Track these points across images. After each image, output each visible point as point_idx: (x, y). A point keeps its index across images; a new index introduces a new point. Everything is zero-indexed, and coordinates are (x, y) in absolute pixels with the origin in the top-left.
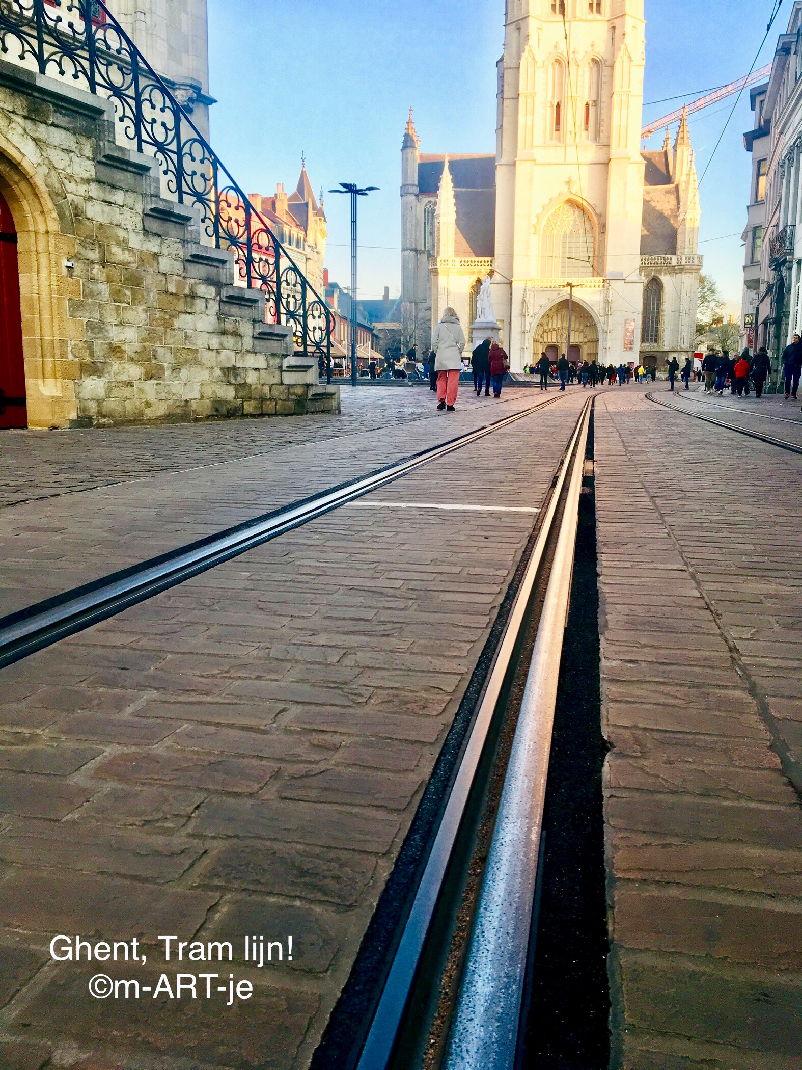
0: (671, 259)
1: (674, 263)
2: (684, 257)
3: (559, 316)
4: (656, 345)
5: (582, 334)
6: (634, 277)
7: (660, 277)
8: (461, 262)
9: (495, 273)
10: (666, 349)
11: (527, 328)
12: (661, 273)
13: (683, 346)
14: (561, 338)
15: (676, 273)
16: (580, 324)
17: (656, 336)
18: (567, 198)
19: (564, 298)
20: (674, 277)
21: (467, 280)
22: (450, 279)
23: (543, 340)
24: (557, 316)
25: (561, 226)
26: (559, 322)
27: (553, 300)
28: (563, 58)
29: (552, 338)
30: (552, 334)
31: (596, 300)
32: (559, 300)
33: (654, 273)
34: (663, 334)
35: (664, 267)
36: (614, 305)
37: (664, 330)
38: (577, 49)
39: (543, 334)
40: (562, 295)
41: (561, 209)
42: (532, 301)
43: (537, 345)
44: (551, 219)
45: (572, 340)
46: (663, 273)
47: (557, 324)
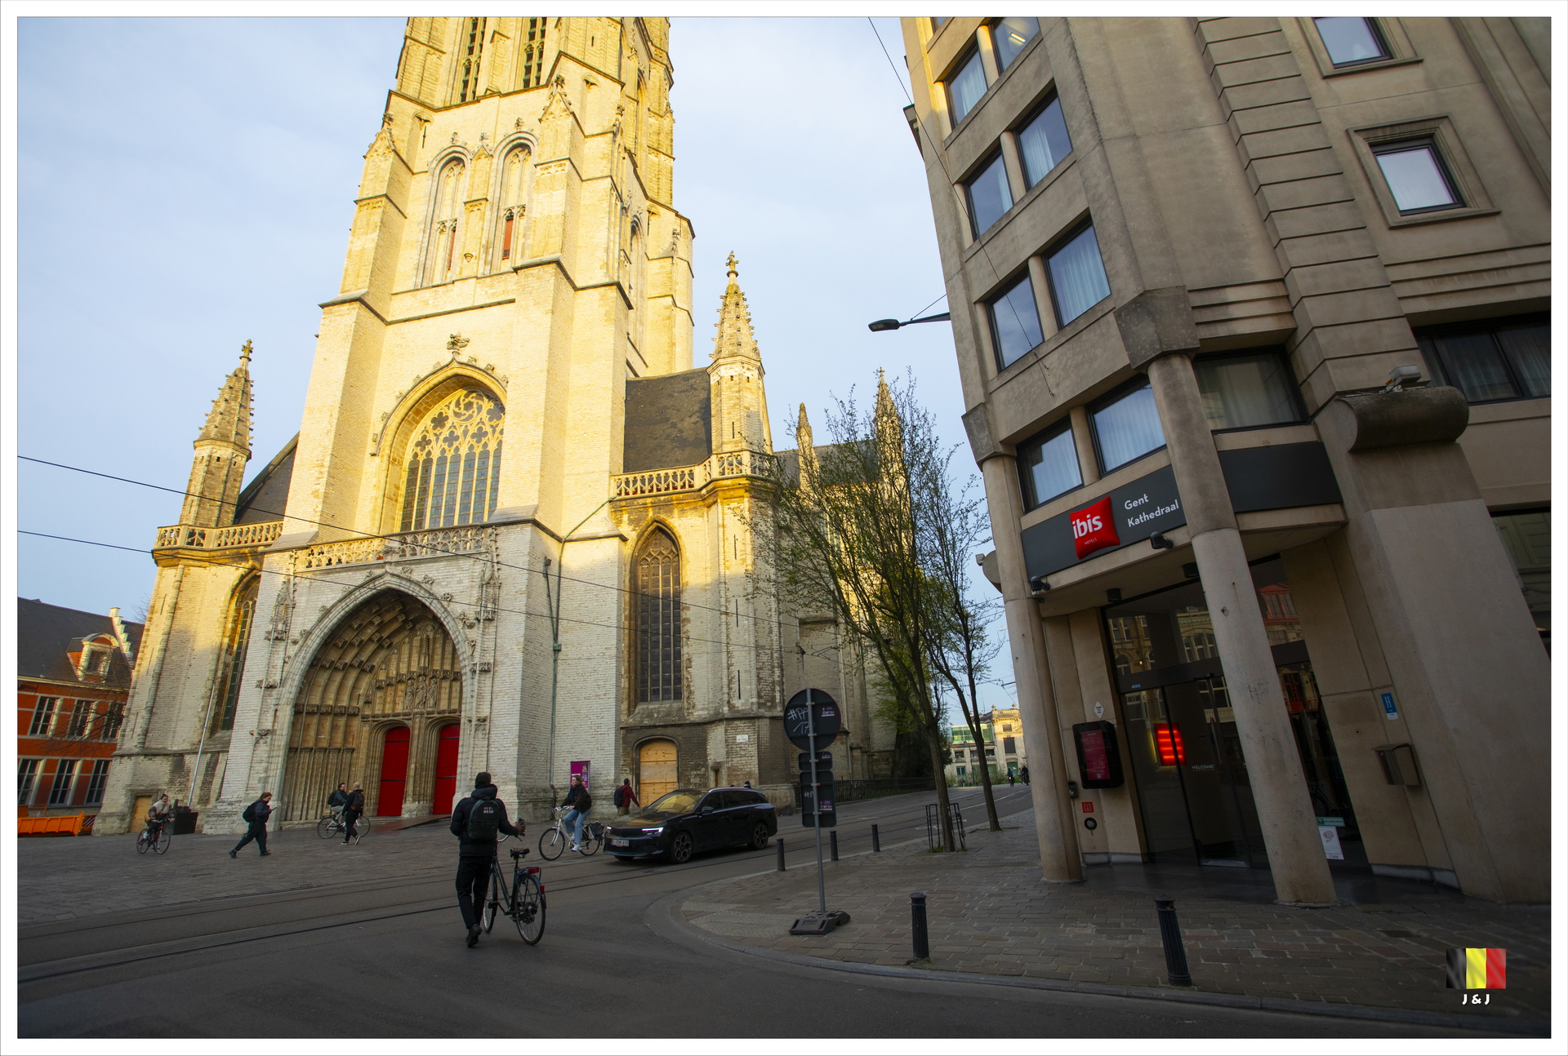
0: (691, 474)
1: (699, 480)
3: (416, 642)
4: (676, 705)
6: (602, 523)
7: (669, 521)
10: (699, 714)
12: (670, 511)
13: (739, 704)
14: (413, 700)
15: (710, 507)
17: (678, 680)
18: (449, 372)
19: (380, 585)
20: (702, 517)
21: (231, 575)
22: (183, 575)
23: (373, 710)
24: (411, 642)
25: (451, 439)
26: (415, 657)
27: (351, 593)
28: (465, 152)
29: (395, 703)
30: (396, 691)
31: (460, 582)
32: (366, 593)
33: (654, 514)
34: (689, 672)
35: (674, 497)
36: (505, 592)
37: (689, 660)
38: (488, 134)
39: (374, 694)
40: (374, 579)
41: (453, 406)
42: (301, 601)
43: (347, 726)
44: (430, 426)
45: (443, 705)
46: (676, 511)
47: (409, 665)
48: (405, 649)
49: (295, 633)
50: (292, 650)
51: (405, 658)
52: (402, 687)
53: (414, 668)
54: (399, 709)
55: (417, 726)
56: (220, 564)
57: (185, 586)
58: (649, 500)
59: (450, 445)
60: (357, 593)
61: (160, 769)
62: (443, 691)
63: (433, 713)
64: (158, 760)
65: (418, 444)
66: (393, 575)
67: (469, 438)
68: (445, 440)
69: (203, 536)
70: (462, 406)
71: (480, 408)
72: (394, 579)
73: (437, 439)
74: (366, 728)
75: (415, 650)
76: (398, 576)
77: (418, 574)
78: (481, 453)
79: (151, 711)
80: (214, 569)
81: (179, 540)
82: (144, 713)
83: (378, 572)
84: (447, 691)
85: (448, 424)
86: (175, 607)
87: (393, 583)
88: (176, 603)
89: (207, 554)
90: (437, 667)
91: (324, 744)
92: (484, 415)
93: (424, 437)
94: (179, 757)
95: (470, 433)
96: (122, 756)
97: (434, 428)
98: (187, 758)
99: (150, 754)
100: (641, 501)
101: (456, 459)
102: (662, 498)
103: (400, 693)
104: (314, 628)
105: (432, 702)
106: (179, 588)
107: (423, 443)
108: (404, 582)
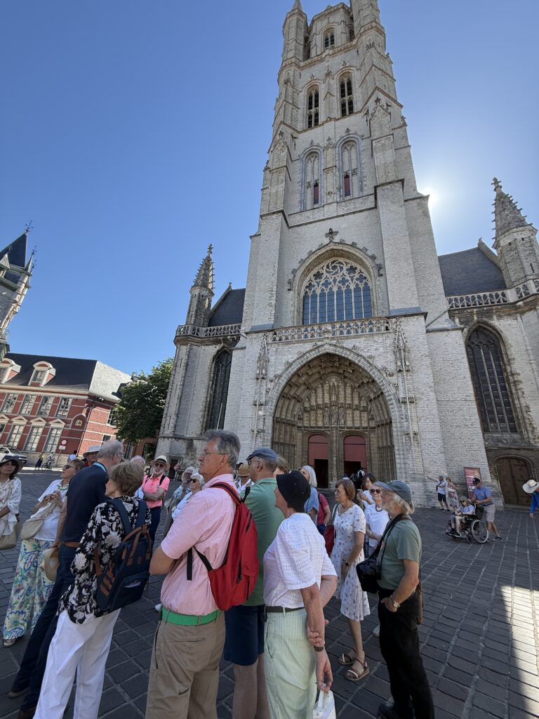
0: (504, 295)
1: (511, 296)
2: (530, 286)
3: (326, 387)
4: (516, 436)
5: (365, 415)
6: (444, 322)
7: (491, 322)
8: (207, 330)
9: (242, 339)
12: (491, 317)
14: (330, 420)
15: (522, 313)
17: (511, 420)
18: (328, 248)
19: (322, 351)
20: (516, 319)
21: (212, 350)
22: (191, 349)
23: (303, 424)
24: (323, 387)
25: (326, 284)
26: (327, 396)
27: (304, 354)
28: (319, 148)
29: (316, 420)
30: (316, 414)
31: (376, 349)
32: (314, 355)
33: (478, 318)
34: (529, 415)
35: (494, 308)
36: (413, 356)
37: (528, 407)
38: (331, 137)
39: (303, 414)
40: (319, 347)
41: (325, 268)
42: (272, 359)
43: (291, 432)
44: (313, 279)
45: (349, 424)
46: (495, 317)
47: (323, 400)
48: (320, 391)
49: (271, 375)
50: (270, 385)
51: (320, 395)
52: (320, 412)
53: (327, 401)
54: (320, 424)
55: (334, 435)
56: (207, 345)
57: (191, 355)
58: (475, 310)
59: (326, 287)
60: (308, 355)
61: (181, 446)
62: (348, 415)
63: (344, 428)
64: (181, 441)
65: (307, 287)
66: (330, 345)
67: (337, 283)
68: (323, 285)
69: (198, 330)
70: (330, 268)
71: (342, 268)
72: (332, 347)
73: (318, 285)
74: (300, 434)
75: (326, 392)
76: (335, 346)
77: (348, 344)
78: (345, 290)
79: (177, 416)
80: (203, 347)
81: (189, 332)
82: (174, 417)
83: (319, 343)
84: (351, 416)
85: (324, 276)
86: (187, 365)
87: (331, 350)
88: (187, 363)
89: (200, 340)
90: (342, 401)
91: (282, 441)
92: (345, 271)
93: (310, 284)
94: (190, 441)
95: (338, 280)
96: (164, 438)
97: (315, 279)
98: (195, 441)
99: (177, 438)
100: (469, 311)
101: (331, 294)
102: (485, 309)
103: (319, 415)
104: (283, 373)
105: (343, 421)
106: (188, 355)
107: (310, 286)
108: (338, 349)
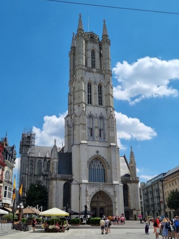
1: (131, 179)
2: (134, 178)
4: (128, 207)
5: (104, 203)
6: (120, 183)
8: (61, 176)
9: (74, 180)
10: (132, 209)
11: (88, 201)
12: (127, 183)
14: (97, 204)
15: (132, 183)
16: (104, 199)
17: (128, 204)
18: (97, 156)
21: (63, 182)
28: (93, 116)
31: (111, 191)
33: (125, 183)
35: (128, 181)
37: (130, 202)
38: (97, 114)
40: (100, 189)
50: (89, 197)
56: (61, 181)
59: (94, 167)
60: (97, 191)
62: (101, 203)
63: (100, 206)
67: (97, 166)
78: (99, 169)
85: (94, 163)
89: (59, 179)
90: (100, 200)
92: (99, 163)
101: (96, 169)
108: (103, 190)
